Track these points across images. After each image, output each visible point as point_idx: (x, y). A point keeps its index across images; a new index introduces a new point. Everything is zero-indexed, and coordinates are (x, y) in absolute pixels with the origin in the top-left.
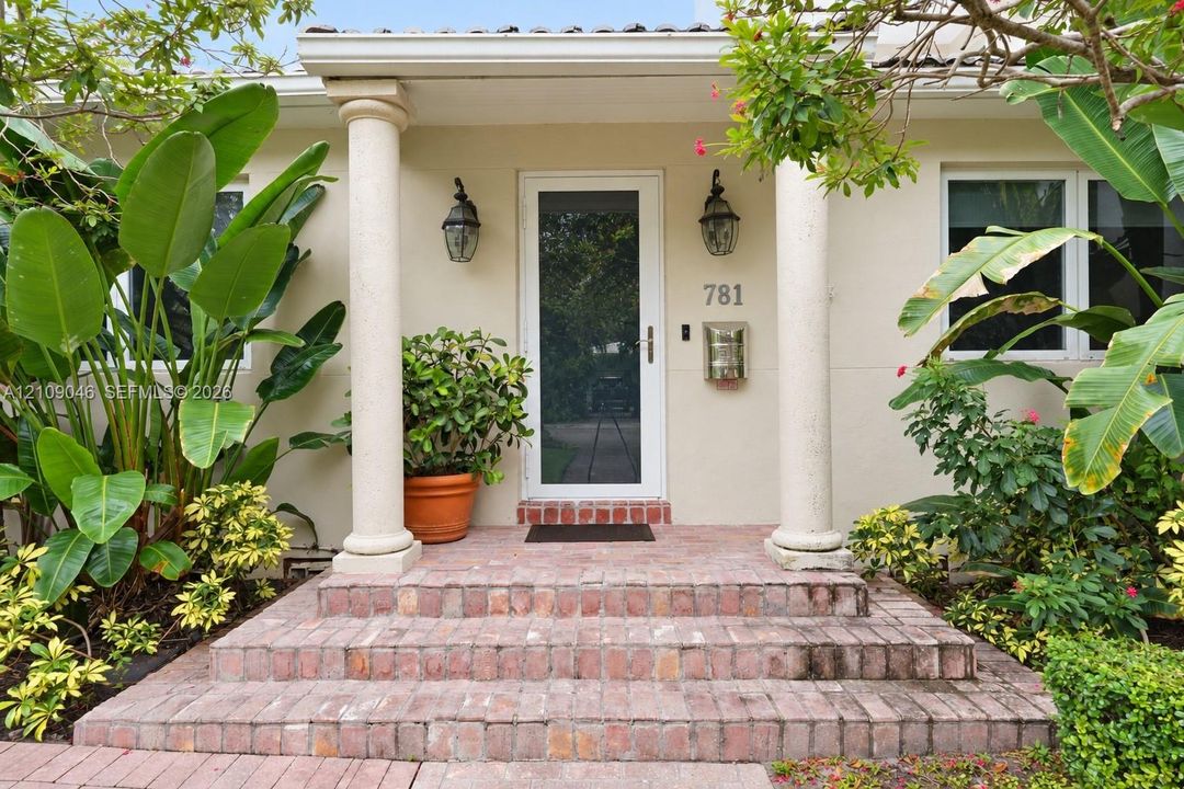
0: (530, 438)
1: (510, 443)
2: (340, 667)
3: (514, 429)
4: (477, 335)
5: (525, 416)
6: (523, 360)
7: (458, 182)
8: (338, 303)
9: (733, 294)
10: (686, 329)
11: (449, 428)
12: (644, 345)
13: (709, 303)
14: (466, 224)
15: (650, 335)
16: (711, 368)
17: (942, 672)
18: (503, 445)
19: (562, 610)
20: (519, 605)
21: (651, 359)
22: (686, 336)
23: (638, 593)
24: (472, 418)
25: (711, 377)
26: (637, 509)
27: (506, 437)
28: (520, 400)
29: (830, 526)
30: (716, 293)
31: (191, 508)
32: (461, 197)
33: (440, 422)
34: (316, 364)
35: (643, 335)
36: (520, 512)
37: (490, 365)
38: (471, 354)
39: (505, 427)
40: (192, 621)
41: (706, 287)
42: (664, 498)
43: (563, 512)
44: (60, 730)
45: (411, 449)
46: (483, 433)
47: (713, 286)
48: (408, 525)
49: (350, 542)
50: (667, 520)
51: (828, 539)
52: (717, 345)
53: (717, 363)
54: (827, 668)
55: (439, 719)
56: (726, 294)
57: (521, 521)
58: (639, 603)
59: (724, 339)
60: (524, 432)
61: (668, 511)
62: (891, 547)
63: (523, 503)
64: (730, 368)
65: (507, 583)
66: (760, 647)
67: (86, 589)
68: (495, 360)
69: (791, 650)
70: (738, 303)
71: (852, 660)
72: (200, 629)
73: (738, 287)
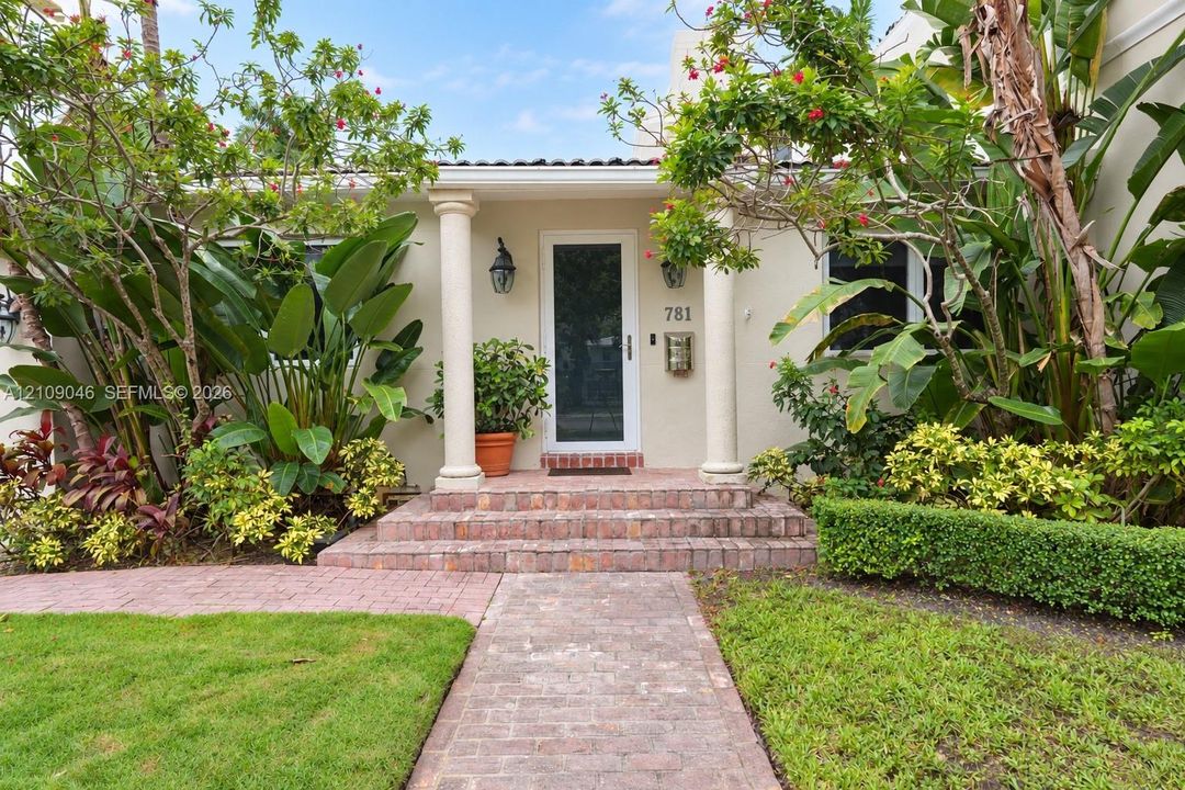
0: (549, 411)
1: (536, 414)
2: (451, 533)
3: (539, 405)
4: (515, 342)
5: (546, 395)
6: (545, 359)
7: (500, 240)
8: (419, 321)
9: (684, 313)
10: (653, 336)
11: (501, 403)
12: (625, 348)
13: (668, 319)
14: (505, 268)
15: (629, 341)
16: (669, 363)
17: (786, 532)
18: (531, 415)
19: (573, 506)
20: (550, 503)
21: (630, 358)
22: (653, 343)
23: (620, 496)
24: (514, 395)
25: (669, 369)
26: (621, 458)
27: (534, 410)
28: (543, 385)
29: (736, 460)
30: (673, 313)
31: (342, 453)
32: (502, 250)
33: (494, 399)
34: (408, 363)
35: (625, 341)
36: (543, 461)
37: (524, 363)
38: (510, 356)
39: (533, 402)
40: (358, 513)
41: (666, 309)
42: (639, 451)
43: (572, 460)
44: (310, 560)
45: (479, 415)
46: (520, 407)
47: (671, 309)
48: (478, 461)
49: (444, 470)
50: (641, 464)
51: (734, 466)
52: (673, 348)
53: (673, 360)
54: (722, 530)
55: (512, 551)
56: (680, 313)
57: (543, 465)
58: (618, 502)
59: (678, 344)
60: (546, 406)
61: (641, 458)
62: (771, 471)
63: (544, 455)
64: (682, 363)
65: (542, 491)
66: (686, 520)
67: (297, 495)
68: (527, 360)
69: (703, 521)
70: (688, 319)
71: (736, 526)
72: (363, 517)
73: (688, 309)
